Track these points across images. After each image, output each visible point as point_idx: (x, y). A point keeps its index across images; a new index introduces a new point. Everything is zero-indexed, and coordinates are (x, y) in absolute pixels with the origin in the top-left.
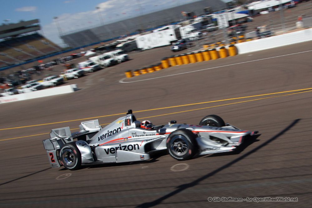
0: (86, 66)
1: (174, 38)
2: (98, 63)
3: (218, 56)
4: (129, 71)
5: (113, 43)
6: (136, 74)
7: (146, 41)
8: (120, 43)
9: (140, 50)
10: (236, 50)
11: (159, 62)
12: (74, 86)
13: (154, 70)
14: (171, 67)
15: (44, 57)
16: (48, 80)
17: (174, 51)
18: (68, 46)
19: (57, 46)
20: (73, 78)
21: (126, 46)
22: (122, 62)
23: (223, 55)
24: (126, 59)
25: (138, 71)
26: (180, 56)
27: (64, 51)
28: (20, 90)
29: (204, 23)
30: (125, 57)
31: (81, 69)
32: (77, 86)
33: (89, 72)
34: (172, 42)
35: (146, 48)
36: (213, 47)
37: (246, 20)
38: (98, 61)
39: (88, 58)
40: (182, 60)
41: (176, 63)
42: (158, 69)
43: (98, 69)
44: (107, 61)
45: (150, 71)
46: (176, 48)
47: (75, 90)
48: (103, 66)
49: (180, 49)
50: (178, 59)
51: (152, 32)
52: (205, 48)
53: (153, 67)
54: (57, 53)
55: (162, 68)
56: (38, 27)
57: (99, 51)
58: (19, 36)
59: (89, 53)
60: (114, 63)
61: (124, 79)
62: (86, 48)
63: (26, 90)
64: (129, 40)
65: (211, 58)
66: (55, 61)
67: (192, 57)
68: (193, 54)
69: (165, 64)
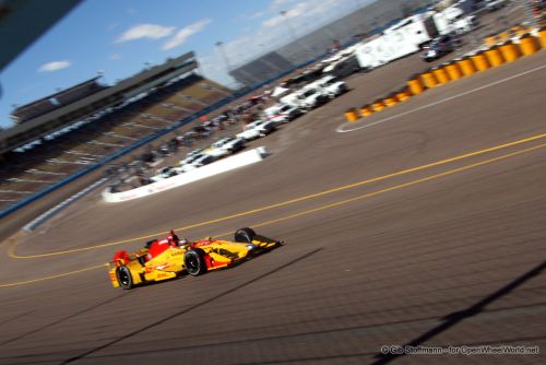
0: (277, 114)
1: (424, 37)
2: (295, 106)
3: (518, 53)
4: (352, 110)
5: (317, 67)
6: (365, 114)
7: (374, 52)
8: (328, 64)
9: (366, 70)
11: (403, 85)
12: (261, 150)
13: (397, 100)
14: (428, 91)
15: (207, 110)
16: (219, 146)
17: (429, 60)
18: (244, 86)
19: (225, 89)
20: (257, 137)
21: (340, 67)
22: (336, 96)
23: (527, 49)
24: (343, 91)
25: (367, 107)
26: (442, 67)
27: (238, 95)
28: (178, 169)
30: (341, 86)
31: (269, 119)
32: (266, 149)
33: (282, 123)
34: (421, 46)
35: (375, 64)
36: (504, 37)
38: (295, 101)
39: (277, 100)
40: (446, 73)
41: (437, 82)
42: (403, 98)
43: (296, 115)
44: (311, 100)
45: (390, 103)
46: (432, 54)
47: (263, 156)
48: (304, 109)
49: (440, 55)
50: (439, 73)
51: (383, 34)
52: (490, 42)
53: (393, 96)
54: (227, 101)
55: (411, 94)
56: (194, 64)
57: (294, 85)
58: (169, 84)
59: (279, 91)
60: (322, 101)
61: (343, 125)
62: (271, 84)
63: (188, 167)
64: (344, 56)
65: (503, 61)
66: (225, 113)
67: (465, 66)
68: (467, 58)
69: (414, 87)
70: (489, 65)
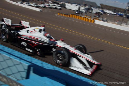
0: (47, 6)
1: (77, 9)
2: (51, 6)
3: (88, 21)
4: (59, 13)
5: (59, 2)
6: (61, 15)
7: (69, 6)
8: (61, 3)
9: (66, 8)
10: (94, 21)
11: (69, 14)
14: (72, 18)
16: (34, 4)
20: (41, 7)
21: (62, 5)
23: (90, 21)
24: (60, 9)
26: (77, 15)
28: (24, 3)
29: (89, 9)
31: (45, 5)
34: (76, 10)
35: (68, 8)
36: (88, 17)
37: (101, 14)
39: (49, 3)
40: (77, 17)
41: (75, 17)
43: (50, 8)
44: (54, 7)
46: (77, 12)
47: (41, 11)
51: (72, 4)
52: (85, 16)
53: (67, 15)
55: (70, 17)
57: (53, 3)
60: (56, 8)
61: (57, 15)
63: (26, 4)
65: (85, 20)
68: (81, 16)
69: (71, 16)
70: (83, 20)
